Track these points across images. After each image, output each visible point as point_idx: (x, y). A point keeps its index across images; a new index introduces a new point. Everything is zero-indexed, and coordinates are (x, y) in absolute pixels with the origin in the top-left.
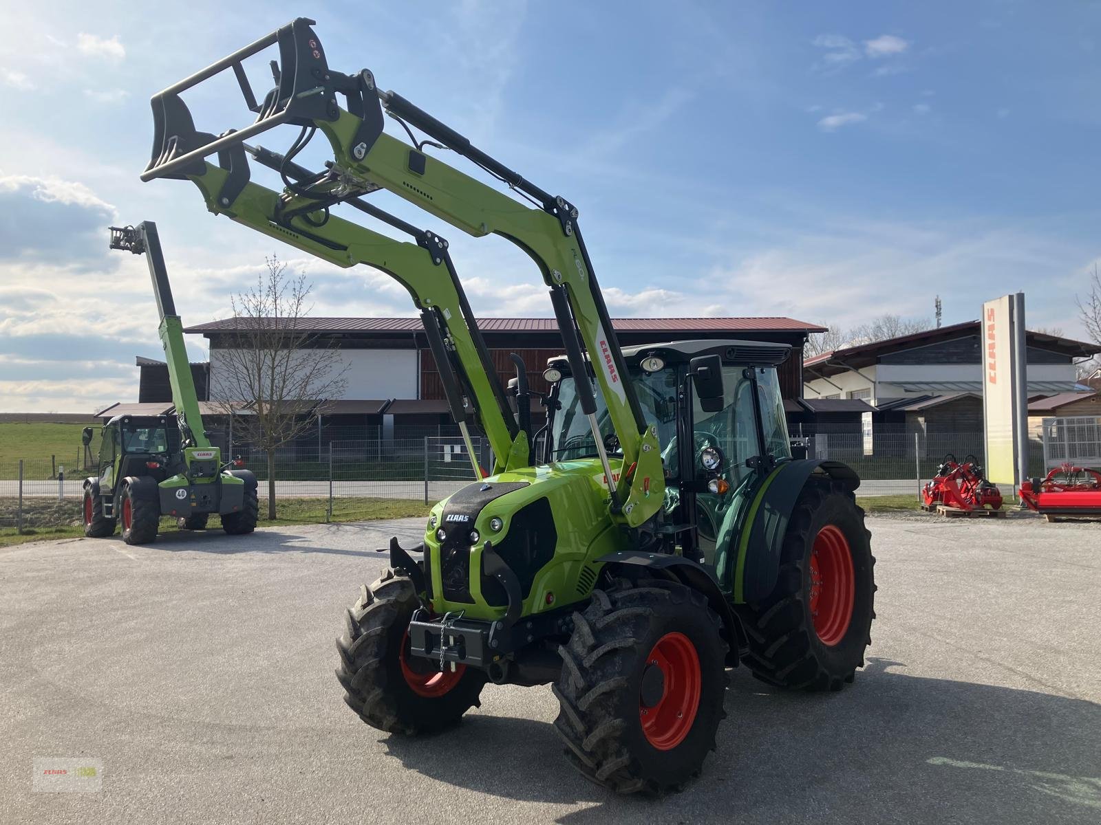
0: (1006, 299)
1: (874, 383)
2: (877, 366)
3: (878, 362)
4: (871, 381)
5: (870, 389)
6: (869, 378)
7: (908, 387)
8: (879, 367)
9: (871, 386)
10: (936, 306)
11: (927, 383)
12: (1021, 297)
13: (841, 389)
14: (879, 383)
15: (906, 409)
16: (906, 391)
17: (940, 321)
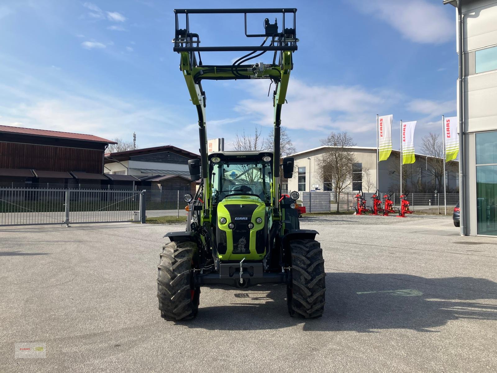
0: (218, 140)
1: (128, 168)
2: (129, 161)
3: (130, 159)
4: (126, 168)
5: (125, 171)
6: (125, 166)
7: (143, 171)
8: (130, 162)
9: (126, 170)
10: (134, 137)
11: (150, 170)
12: (223, 139)
13: (110, 170)
14: (130, 168)
15: (153, 181)
16: (142, 172)
17: (135, 143)
